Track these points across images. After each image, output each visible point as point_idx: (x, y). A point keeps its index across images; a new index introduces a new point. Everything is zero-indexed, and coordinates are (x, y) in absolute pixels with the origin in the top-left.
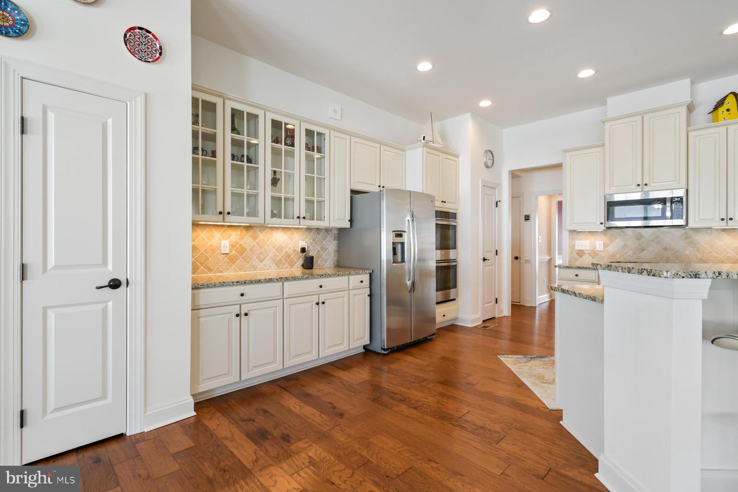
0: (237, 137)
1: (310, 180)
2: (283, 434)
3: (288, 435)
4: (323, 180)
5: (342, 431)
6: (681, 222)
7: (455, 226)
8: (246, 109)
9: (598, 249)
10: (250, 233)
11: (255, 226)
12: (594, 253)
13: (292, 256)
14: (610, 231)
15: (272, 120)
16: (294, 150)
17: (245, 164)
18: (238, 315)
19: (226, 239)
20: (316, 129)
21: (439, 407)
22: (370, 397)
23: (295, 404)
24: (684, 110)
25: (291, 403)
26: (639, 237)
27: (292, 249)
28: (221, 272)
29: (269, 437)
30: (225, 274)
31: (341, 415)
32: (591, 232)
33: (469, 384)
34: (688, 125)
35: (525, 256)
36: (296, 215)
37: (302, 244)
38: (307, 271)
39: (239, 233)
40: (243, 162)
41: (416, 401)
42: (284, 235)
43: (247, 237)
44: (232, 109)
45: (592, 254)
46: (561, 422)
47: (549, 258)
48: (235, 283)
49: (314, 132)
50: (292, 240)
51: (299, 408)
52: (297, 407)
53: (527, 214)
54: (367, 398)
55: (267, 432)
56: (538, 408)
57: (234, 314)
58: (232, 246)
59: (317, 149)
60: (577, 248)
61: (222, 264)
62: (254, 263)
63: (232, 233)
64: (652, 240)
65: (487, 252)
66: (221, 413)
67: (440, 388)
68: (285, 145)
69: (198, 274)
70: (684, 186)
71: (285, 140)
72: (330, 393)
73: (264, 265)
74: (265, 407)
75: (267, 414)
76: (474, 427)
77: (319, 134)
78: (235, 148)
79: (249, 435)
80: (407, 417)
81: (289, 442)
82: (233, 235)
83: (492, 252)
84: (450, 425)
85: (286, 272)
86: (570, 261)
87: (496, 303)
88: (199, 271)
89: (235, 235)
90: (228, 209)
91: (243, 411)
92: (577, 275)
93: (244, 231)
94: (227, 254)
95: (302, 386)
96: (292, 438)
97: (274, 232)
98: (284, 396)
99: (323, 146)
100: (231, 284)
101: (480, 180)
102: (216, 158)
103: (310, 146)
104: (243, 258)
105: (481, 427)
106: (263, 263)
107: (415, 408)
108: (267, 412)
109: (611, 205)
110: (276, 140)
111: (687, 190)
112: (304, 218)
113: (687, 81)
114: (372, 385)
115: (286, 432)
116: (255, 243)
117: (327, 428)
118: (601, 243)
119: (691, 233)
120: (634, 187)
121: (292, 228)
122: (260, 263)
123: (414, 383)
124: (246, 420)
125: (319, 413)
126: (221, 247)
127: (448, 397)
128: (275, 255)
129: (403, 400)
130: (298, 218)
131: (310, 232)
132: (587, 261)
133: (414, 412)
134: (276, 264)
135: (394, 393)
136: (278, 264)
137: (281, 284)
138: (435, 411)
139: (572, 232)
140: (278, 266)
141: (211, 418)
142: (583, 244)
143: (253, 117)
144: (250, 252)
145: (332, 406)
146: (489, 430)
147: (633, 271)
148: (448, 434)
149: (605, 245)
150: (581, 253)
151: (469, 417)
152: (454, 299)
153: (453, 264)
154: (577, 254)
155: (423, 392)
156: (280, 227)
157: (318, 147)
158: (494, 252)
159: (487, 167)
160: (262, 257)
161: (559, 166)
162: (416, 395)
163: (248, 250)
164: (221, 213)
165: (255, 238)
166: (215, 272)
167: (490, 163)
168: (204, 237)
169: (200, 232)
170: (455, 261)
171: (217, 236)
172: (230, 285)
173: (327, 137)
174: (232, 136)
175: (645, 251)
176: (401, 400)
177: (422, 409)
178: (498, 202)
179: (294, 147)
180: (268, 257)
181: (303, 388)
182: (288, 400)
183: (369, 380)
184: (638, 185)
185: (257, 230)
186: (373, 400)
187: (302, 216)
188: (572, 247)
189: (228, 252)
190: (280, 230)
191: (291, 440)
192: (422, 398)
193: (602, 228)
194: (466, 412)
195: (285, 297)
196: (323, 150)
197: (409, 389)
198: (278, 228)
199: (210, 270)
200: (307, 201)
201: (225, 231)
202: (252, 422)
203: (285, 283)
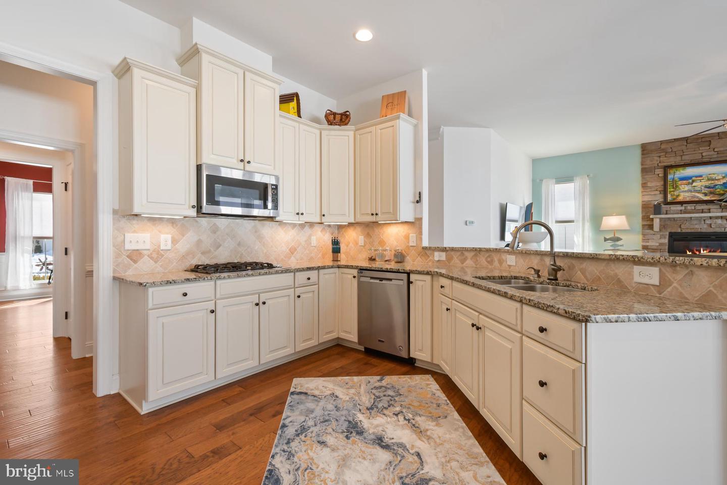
9: (163, 247)
12: (157, 255)
24: (277, 88)
26: (215, 230)
32: (154, 221)
45: (155, 255)
60: (128, 246)
64: (228, 234)
92: (184, 295)
113: (268, 58)
118: (169, 237)
120: (237, 161)
132: (149, 269)
142: (140, 238)
149: (174, 241)
150: (134, 256)
154: (128, 256)
184: (241, 161)
188: (119, 247)
193: (194, 213)
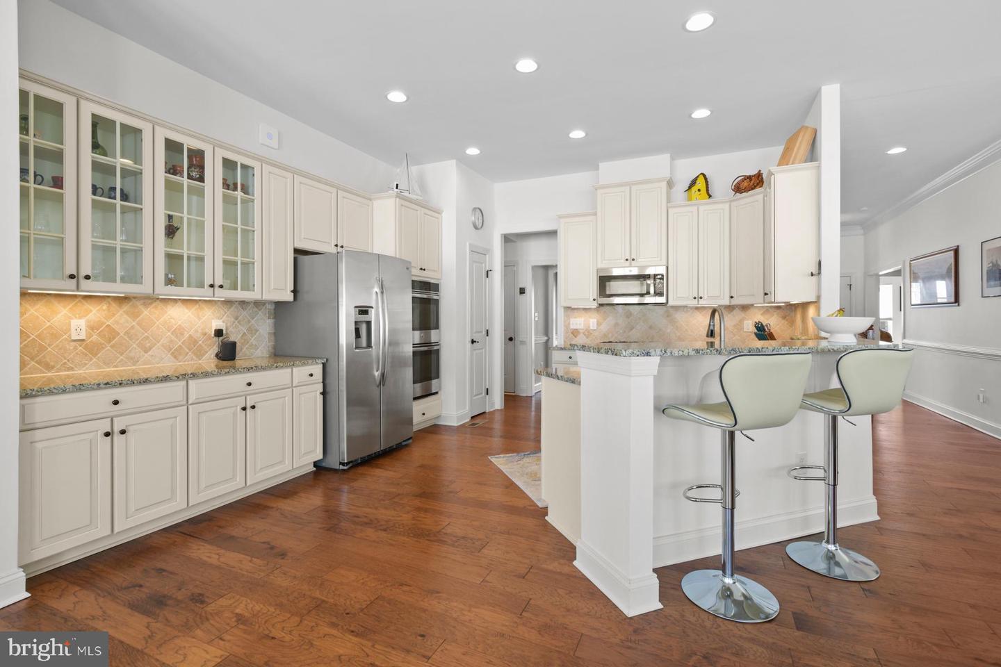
0: (101, 159)
1: (229, 233)
2: (193, 594)
3: (201, 595)
4: (251, 234)
5: (284, 574)
6: (662, 300)
7: (438, 300)
8: (119, 118)
9: (592, 328)
10: (126, 307)
11: (135, 298)
12: (588, 333)
13: (200, 342)
14: (602, 308)
15: (166, 139)
16: (204, 187)
17: (118, 202)
18: (107, 434)
19: (80, 318)
20: (240, 159)
21: (414, 524)
22: (323, 526)
23: (211, 553)
24: (664, 185)
25: (204, 553)
26: (629, 315)
27: (200, 331)
28: (72, 369)
29: (170, 602)
30: (79, 372)
31: (283, 555)
32: (585, 309)
33: (451, 492)
34: (669, 200)
35: (521, 337)
36: (208, 281)
37: (217, 324)
38: (225, 363)
39: (105, 307)
40: (114, 198)
41: (386, 521)
42: (186, 311)
43: (119, 314)
44: (94, 116)
45: (587, 333)
46: (546, 518)
47: (546, 338)
48: (102, 386)
49: (237, 163)
50: (200, 319)
51: (217, 557)
52: (213, 556)
53: (521, 286)
54: (320, 528)
55: (164, 596)
56: (525, 507)
57: (101, 433)
58: (92, 328)
59: (242, 189)
60: (572, 327)
61: (72, 356)
62: (132, 354)
63: (92, 308)
64: (640, 319)
65: (476, 332)
66: (79, 585)
67: (417, 502)
68: (188, 178)
69: (26, 373)
70: (665, 263)
71: (188, 171)
72: (265, 530)
73: (152, 356)
74: (160, 565)
75: (164, 573)
76: (454, 539)
77: (244, 167)
78: (98, 175)
79: (134, 607)
80: (374, 541)
81: (202, 602)
82: (94, 311)
83: (481, 332)
84: (427, 542)
85: (188, 364)
86: (565, 342)
87: (487, 394)
88: (27, 368)
89: (96, 312)
90: (86, 269)
91: (121, 578)
92: (570, 358)
93: (114, 306)
94: (83, 340)
95: (220, 527)
96: (208, 597)
97: (169, 307)
98: (190, 544)
99: (250, 184)
100: (96, 386)
101: (468, 244)
102: (62, 189)
103: (230, 182)
104: (112, 347)
105: (463, 538)
106: (150, 353)
107: (385, 530)
108: (164, 570)
109: (604, 281)
110: (173, 170)
111: (667, 268)
112: (221, 287)
113: (667, 156)
114: (327, 511)
115: (197, 591)
116: (134, 323)
117: (262, 574)
118: (595, 321)
119: (671, 311)
120: (623, 261)
121: (200, 300)
122: (144, 353)
123: (384, 500)
124: (127, 588)
125: (249, 558)
126: (70, 330)
127: (426, 511)
128: (171, 341)
129: (369, 523)
130: (212, 286)
131: (230, 308)
132: (580, 340)
133: (383, 534)
134: (173, 354)
135: (358, 517)
136: (176, 354)
137: (184, 383)
138: (410, 529)
139: (568, 308)
140: (175, 357)
141: (60, 596)
142: (578, 322)
143: (132, 133)
144: (125, 337)
145: (269, 546)
146: (472, 539)
147: (602, 351)
148: (426, 553)
149: (599, 324)
150: (575, 333)
151: (449, 530)
152: (436, 393)
153: (436, 348)
154: (572, 333)
155: (395, 510)
156: (180, 299)
157: (242, 185)
158: (484, 333)
159: (476, 228)
160: (148, 345)
161: (552, 234)
162: (384, 514)
163: (121, 334)
164: (72, 277)
165: (135, 315)
166: (60, 370)
167: (479, 224)
168: (35, 313)
169: (28, 306)
170: (437, 344)
171: (63, 313)
172: (93, 389)
173: (257, 172)
174: (93, 157)
175: (634, 330)
176: (366, 523)
177: (393, 530)
178: (489, 272)
179: (204, 182)
180: (158, 345)
181: (220, 530)
182: (199, 549)
183: (322, 506)
184: (627, 260)
185: (138, 303)
186: (328, 530)
187: (217, 283)
188: (567, 326)
189: (84, 338)
191: (206, 600)
192: (393, 517)
193: (595, 305)
194: (447, 523)
195: (190, 402)
196: (250, 191)
197: (376, 508)
198: (175, 301)
199: (49, 368)
200: (225, 262)
201: (79, 304)
202: (137, 588)
203: (190, 382)
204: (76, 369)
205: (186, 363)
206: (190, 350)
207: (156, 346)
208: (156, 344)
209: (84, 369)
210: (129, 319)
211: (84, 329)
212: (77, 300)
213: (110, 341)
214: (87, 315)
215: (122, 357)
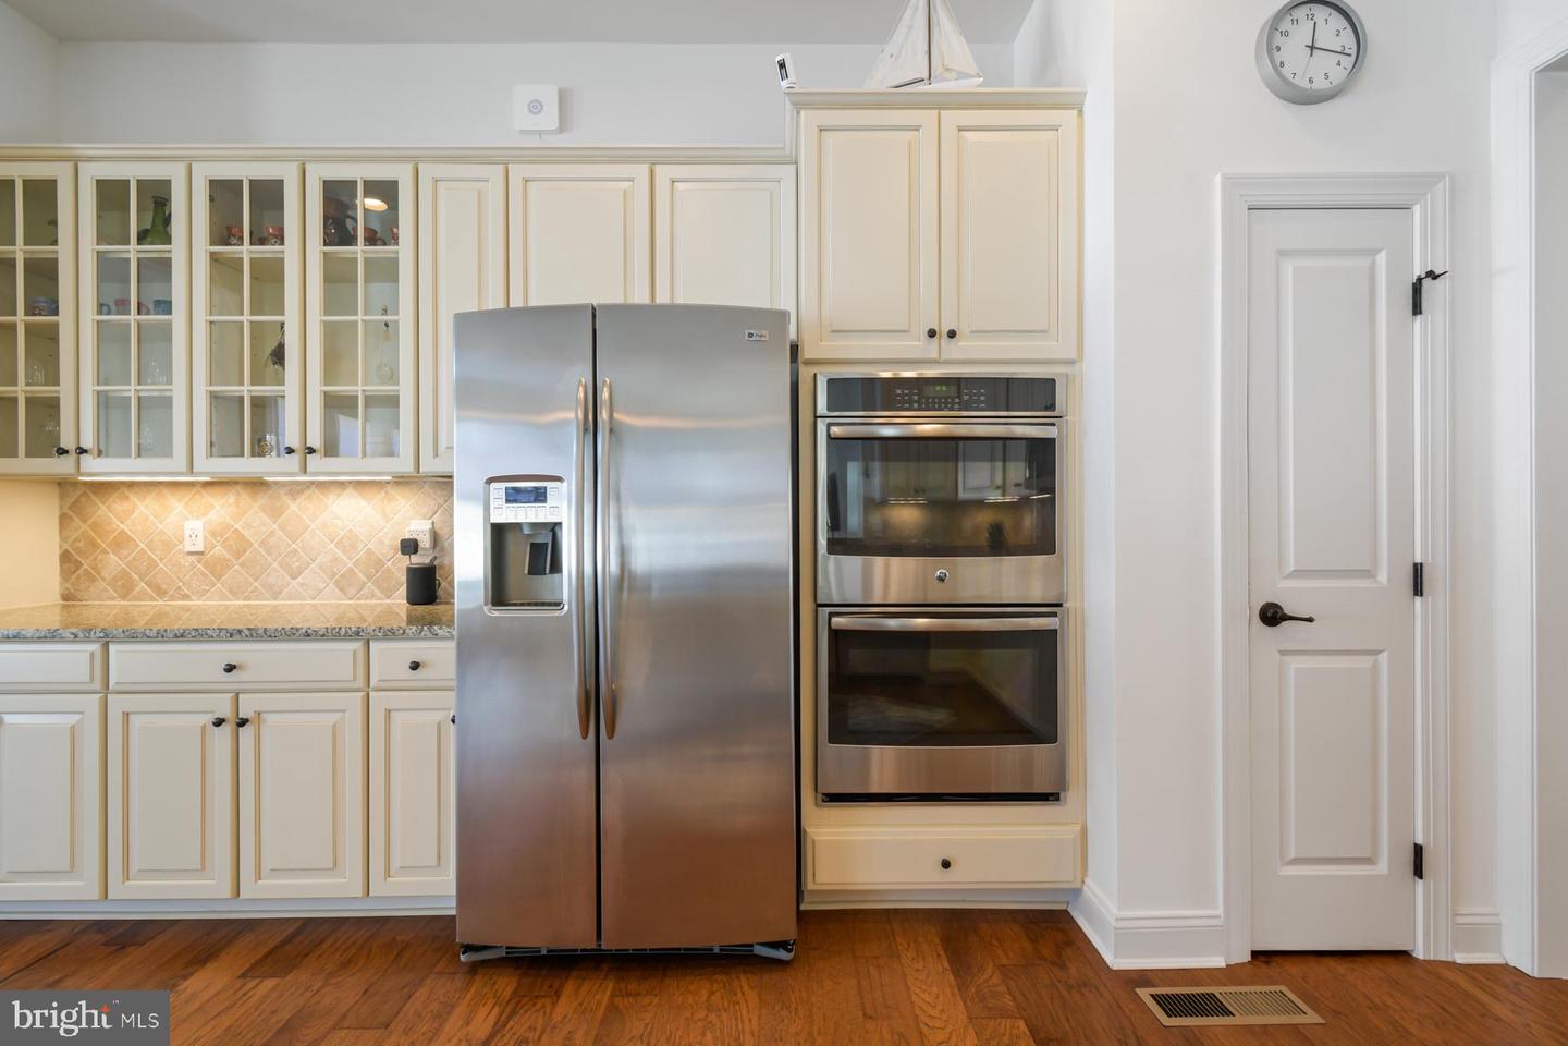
8: (134, 171)
10: (263, 499)
13: (389, 564)
15: (211, 181)
16: (284, 252)
19: (198, 518)
27: (387, 542)
28: (186, 597)
30: (196, 602)
38: (421, 609)
39: (232, 500)
42: (363, 503)
43: (251, 511)
50: (386, 518)
58: (214, 533)
61: (187, 577)
62: (271, 580)
63: (215, 504)
65: (1298, 574)
68: (252, 244)
69: (134, 599)
73: (303, 584)
82: (218, 507)
83: (1369, 574)
88: (135, 592)
89: (220, 508)
93: (243, 496)
94: (201, 553)
101: (1218, 178)
102: (59, 314)
104: (241, 565)
106: (300, 579)
112: (311, 451)
116: (275, 526)
126: (182, 537)
128: (335, 560)
134: (337, 583)
136: (343, 582)
140: (342, 589)
144: (261, 550)
156: (350, 482)
160: (297, 564)
163: (256, 545)
164: (62, 452)
165: (275, 513)
166: (173, 598)
167: (1317, 72)
168: (145, 511)
169: (138, 503)
171: (177, 511)
173: (404, 188)
174: (98, 252)
178: (1427, 283)
180: (313, 565)
185: (283, 491)
189: (201, 550)
190: (350, 490)
195: (110, 687)
198: (342, 483)
199: (161, 593)
201: (197, 496)
204: (193, 598)
205: (362, 602)
206: (370, 577)
207: (309, 569)
208: (309, 564)
209: (203, 598)
210: (268, 520)
211: (201, 537)
212: (195, 490)
213: (238, 555)
214: (205, 515)
215: (256, 584)
